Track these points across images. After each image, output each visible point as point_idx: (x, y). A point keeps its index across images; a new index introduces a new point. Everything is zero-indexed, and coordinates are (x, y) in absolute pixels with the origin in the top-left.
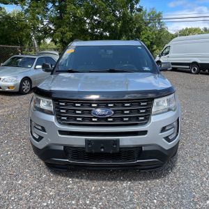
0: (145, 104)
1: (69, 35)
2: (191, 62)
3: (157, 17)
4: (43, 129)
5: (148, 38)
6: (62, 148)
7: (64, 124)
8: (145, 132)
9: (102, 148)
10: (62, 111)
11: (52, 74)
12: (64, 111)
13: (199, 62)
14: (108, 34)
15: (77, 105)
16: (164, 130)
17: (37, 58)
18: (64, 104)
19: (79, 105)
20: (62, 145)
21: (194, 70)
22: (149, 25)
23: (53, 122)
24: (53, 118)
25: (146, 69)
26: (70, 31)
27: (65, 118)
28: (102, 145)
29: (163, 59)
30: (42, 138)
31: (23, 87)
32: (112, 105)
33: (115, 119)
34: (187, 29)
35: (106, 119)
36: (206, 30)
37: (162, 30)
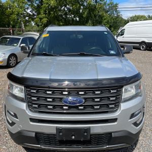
0: (115, 91)
1: (45, 20)
2: (140, 41)
3: (114, 7)
4: (15, 116)
5: (108, 22)
6: (33, 135)
7: (36, 112)
8: (115, 120)
9: (72, 136)
10: (33, 98)
11: (28, 56)
12: (35, 99)
13: (147, 41)
14: (78, 19)
15: (48, 92)
16: (133, 116)
17: (21, 38)
18: (35, 91)
19: (50, 92)
20: (34, 132)
21: (143, 47)
22: (109, 13)
23: (24, 110)
24: (24, 106)
25: (112, 52)
26: (46, 17)
27: (36, 106)
28: (73, 133)
29: (120, 39)
30: (15, 123)
31: (10, 62)
32: (83, 93)
33: (85, 107)
34: (135, 16)
35: (77, 107)
36: (149, 16)
37: (118, 16)
